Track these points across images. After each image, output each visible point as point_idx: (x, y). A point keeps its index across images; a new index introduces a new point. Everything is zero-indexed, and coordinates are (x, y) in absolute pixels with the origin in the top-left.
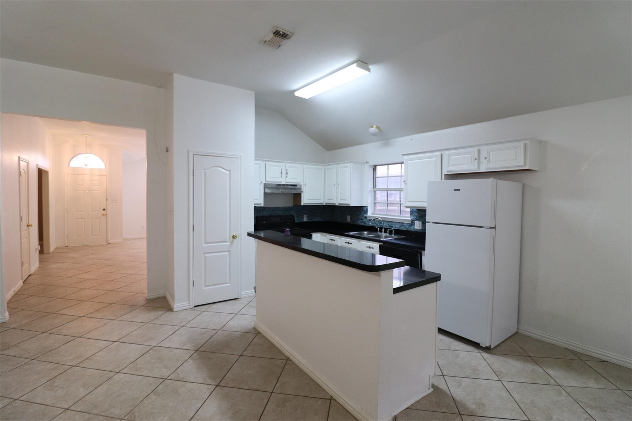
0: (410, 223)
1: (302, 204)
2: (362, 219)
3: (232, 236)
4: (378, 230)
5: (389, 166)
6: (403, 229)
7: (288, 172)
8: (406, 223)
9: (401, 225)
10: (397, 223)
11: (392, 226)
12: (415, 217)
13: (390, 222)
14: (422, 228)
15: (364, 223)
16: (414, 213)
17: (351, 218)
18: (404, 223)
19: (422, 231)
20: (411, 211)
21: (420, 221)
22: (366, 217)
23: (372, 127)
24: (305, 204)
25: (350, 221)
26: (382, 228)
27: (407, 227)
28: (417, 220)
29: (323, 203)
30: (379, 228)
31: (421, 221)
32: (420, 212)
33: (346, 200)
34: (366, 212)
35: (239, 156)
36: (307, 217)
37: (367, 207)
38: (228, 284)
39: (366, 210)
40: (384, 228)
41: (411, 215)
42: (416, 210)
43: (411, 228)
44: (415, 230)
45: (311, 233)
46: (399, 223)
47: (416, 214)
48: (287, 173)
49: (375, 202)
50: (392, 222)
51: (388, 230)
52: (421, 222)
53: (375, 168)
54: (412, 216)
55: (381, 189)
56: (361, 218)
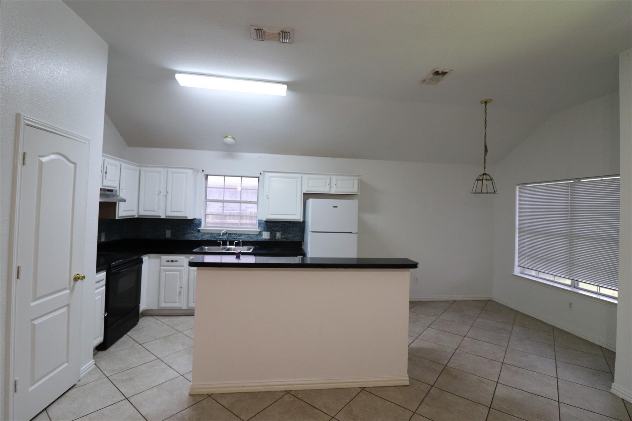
0: (258, 234)
1: (117, 218)
2: (192, 233)
3: (73, 277)
4: (221, 243)
5: (226, 177)
6: (249, 239)
7: (107, 171)
8: (253, 234)
9: (247, 237)
10: (242, 234)
11: (236, 238)
12: (263, 228)
13: (232, 234)
14: (270, 237)
15: (196, 237)
16: (262, 224)
17: (171, 233)
18: (251, 234)
19: (270, 240)
20: (258, 223)
21: (267, 231)
22: (199, 231)
23: (227, 137)
24: (120, 217)
25: (171, 237)
26: (227, 241)
27: (254, 238)
28: (264, 231)
29: (134, 216)
30: (222, 241)
31: (269, 231)
32: (268, 224)
33: (182, 212)
34: (200, 224)
35: (87, 141)
36: (105, 235)
37: (200, 219)
38: (66, 365)
39: (198, 222)
40: (229, 241)
41: (258, 226)
42: (264, 222)
43: (258, 238)
44: (263, 240)
45: (142, 257)
46: (245, 234)
47: (264, 225)
48: (106, 173)
49: (206, 214)
50: (236, 234)
51: (234, 243)
52: (269, 233)
53: (206, 176)
54: (260, 227)
55: (216, 200)
56: (190, 231)
